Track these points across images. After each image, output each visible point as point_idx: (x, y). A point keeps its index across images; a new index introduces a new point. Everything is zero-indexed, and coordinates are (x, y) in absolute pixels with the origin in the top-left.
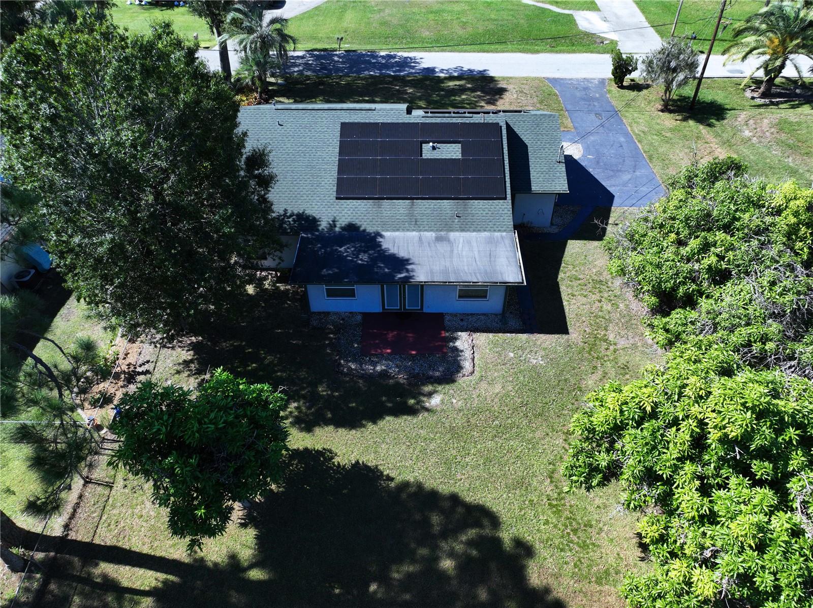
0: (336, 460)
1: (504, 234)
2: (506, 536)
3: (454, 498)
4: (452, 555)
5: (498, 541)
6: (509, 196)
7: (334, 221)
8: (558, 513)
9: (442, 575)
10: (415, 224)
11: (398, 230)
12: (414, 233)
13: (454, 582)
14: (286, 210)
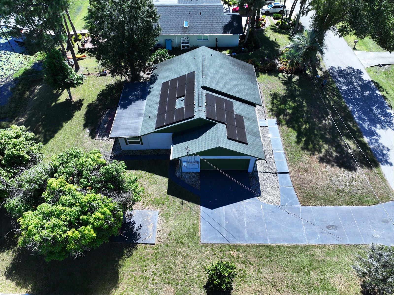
1: (140, 133)
7: (153, 87)
10: (148, 107)
12: (144, 108)
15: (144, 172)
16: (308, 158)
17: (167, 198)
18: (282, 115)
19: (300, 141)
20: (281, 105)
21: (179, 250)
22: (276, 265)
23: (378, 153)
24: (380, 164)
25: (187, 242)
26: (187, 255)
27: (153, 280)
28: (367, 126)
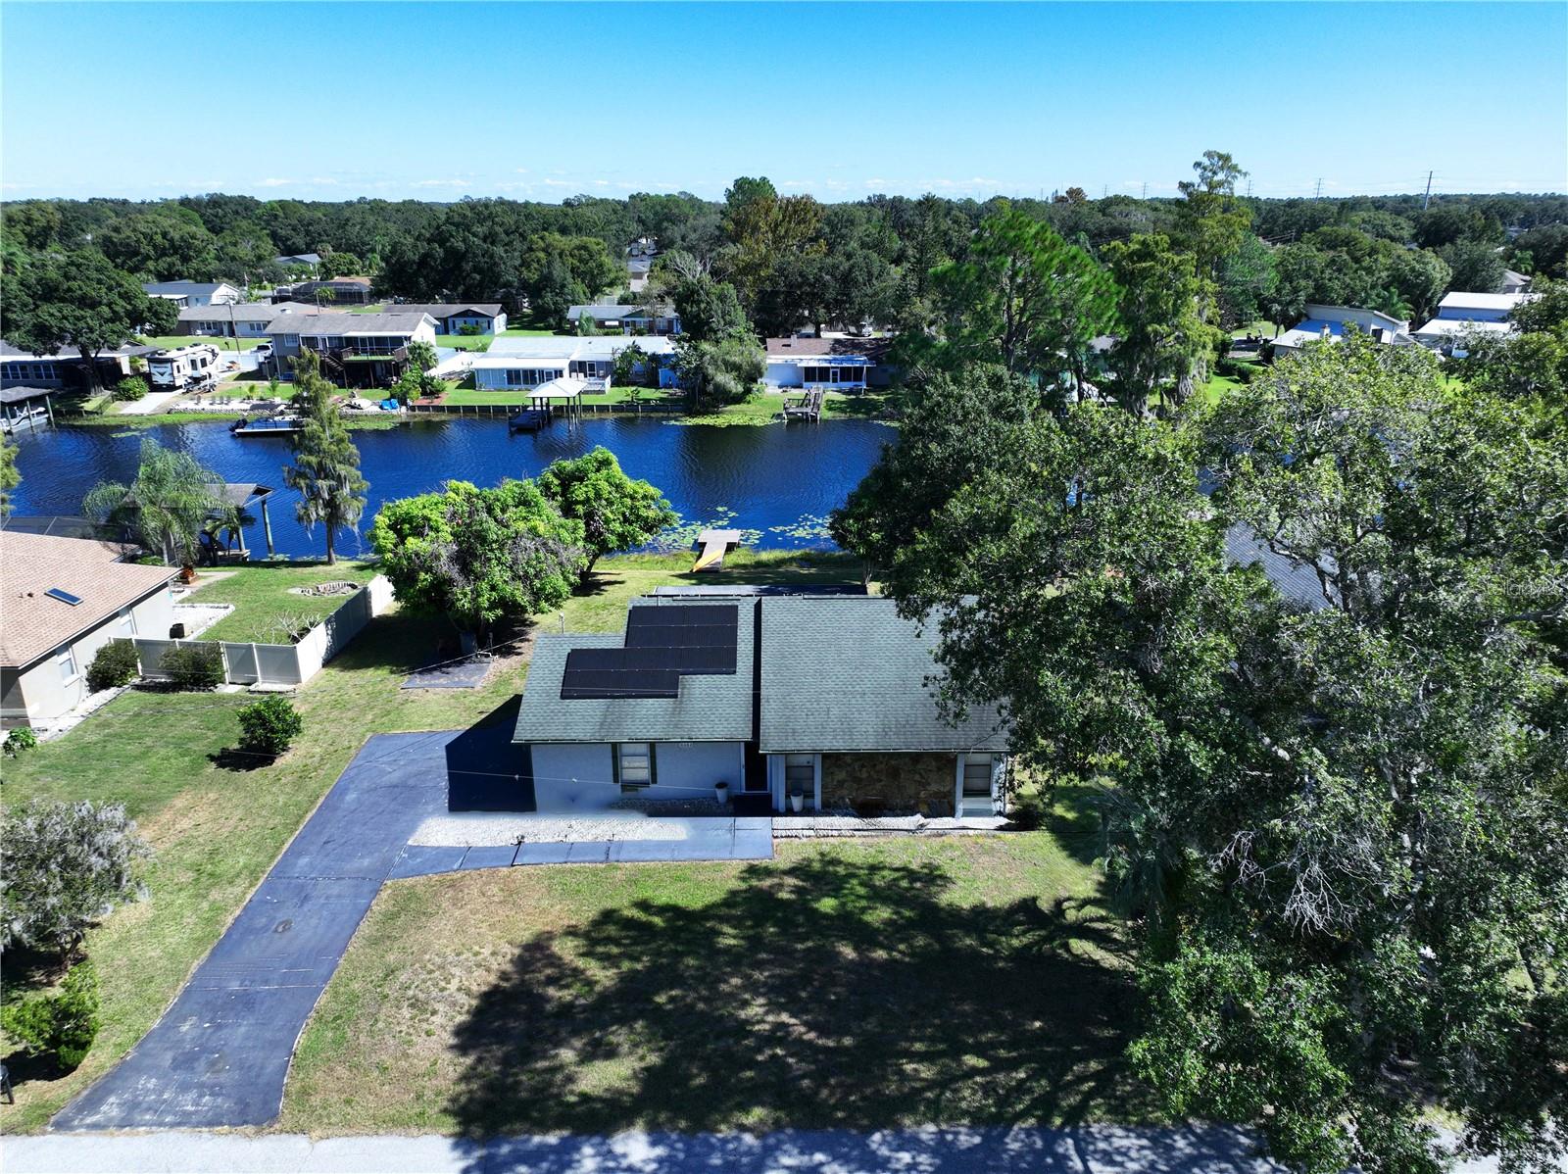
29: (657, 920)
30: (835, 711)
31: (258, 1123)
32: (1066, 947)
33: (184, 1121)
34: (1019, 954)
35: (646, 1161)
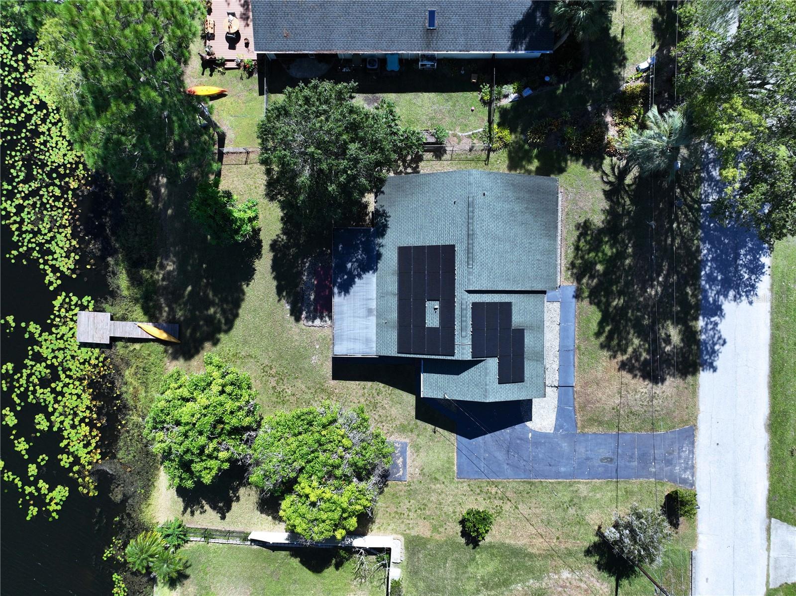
0: (257, 261)
1: (375, 349)
2: (222, 336)
3: (236, 315)
4: (215, 313)
5: (219, 332)
6: (400, 355)
7: (383, 246)
8: (233, 356)
9: (207, 309)
10: (381, 296)
11: (377, 286)
12: (375, 296)
13: (206, 312)
14: (390, 217)
15: (383, 385)
16: (604, 364)
17: (416, 424)
18: (587, 277)
19: (602, 331)
20: (589, 251)
21: (433, 487)
22: (534, 501)
23: (707, 348)
24: (701, 369)
25: (442, 478)
26: (442, 492)
27: (408, 515)
28: (713, 295)
29: (608, 328)
30: (538, 257)
31: (694, 430)
32: (629, 186)
33: (692, 452)
34: (633, 202)
35: (704, 321)
